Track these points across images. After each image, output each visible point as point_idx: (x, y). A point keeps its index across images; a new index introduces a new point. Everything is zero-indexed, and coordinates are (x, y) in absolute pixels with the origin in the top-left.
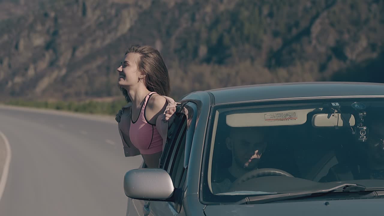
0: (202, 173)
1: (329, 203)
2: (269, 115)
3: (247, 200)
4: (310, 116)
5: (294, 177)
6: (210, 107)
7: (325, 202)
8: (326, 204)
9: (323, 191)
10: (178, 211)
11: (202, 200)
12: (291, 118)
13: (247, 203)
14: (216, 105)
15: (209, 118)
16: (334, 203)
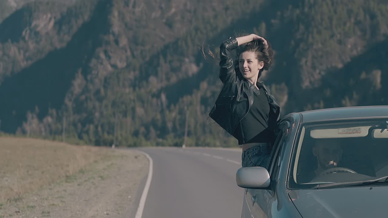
0: (290, 169)
1: (373, 188)
2: (341, 130)
3: (318, 186)
4: (371, 131)
5: (357, 173)
6: (299, 123)
7: (369, 188)
8: (371, 189)
9: (371, 181)
10: (273, 196)
11: (288, 187)
12: (357, 132)
13: (318, 189)
14: (304, 122)
15: (297, 132)
16: (375, 188)
